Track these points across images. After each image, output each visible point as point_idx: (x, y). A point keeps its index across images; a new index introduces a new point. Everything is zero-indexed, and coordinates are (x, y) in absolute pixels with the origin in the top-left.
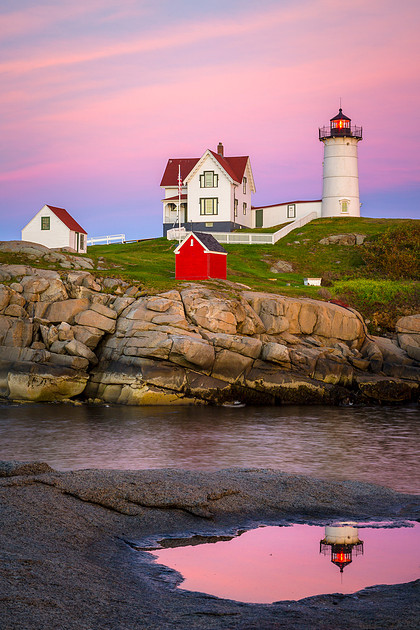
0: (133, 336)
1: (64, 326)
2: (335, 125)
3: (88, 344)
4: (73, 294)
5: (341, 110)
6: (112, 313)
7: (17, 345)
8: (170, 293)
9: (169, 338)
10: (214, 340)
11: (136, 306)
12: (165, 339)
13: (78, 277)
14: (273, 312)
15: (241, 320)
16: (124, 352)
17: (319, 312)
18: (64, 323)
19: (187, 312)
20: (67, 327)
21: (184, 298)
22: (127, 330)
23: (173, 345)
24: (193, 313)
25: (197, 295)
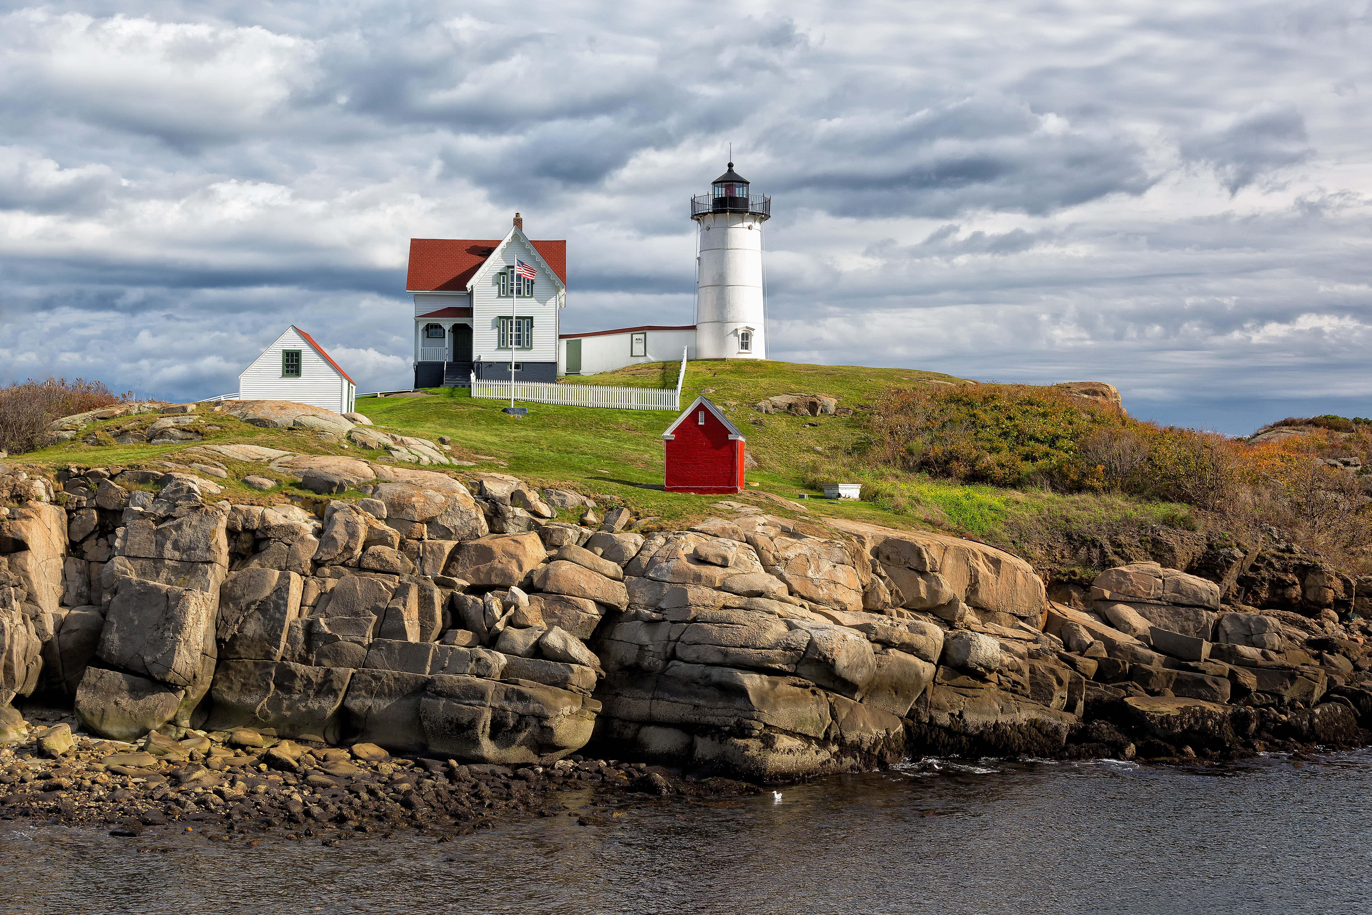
1: (517, 595)
2: (721, 192)
3: (576, 634)
4: (500, 524)
5: (730, 165)
6: (612, 567)
7: (413, 636)
8: (715, 524)
9: (791, 627)
10: (865, 629)
11: (662, 552)
12: (782, 628)
13: (506, 488)
14: (914, 563)
15: (866, 581)
16: (679, 654)
17: (972, 562)
18: (515, 589)
19: (768, 569)
20: (523, 597)
21: (750, 534)
22: (663, 605)
23: (811, 643)
24: (780, 569)
25: (771, 529)
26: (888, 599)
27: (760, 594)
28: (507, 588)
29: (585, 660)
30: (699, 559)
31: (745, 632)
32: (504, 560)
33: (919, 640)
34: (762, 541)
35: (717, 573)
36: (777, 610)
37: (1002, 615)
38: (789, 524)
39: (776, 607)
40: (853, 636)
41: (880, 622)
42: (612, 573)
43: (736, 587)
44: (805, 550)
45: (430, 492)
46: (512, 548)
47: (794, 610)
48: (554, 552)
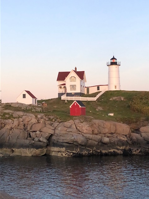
0: (61, 136)
1: (38, 132)
2: (112, 61)
3: (46, 138)
4: (39, 121)
5: (114, 56)
11: (60, 125)
13: (41, 116)
15: (93, 129)
16: (58, 141)
17: (116, 126)
22: (58, 134)
23: (74, 139)
24: (78, 128)
25: (79, 122)
26: (97, 132)
27: (71, 132)
29: (46, 142)
30: (64, 126)
31: (66, 137)
33: (95, 138)
41: (90, 136)
42: (53, 129)
44: (83, 125)
45: (29, 117)
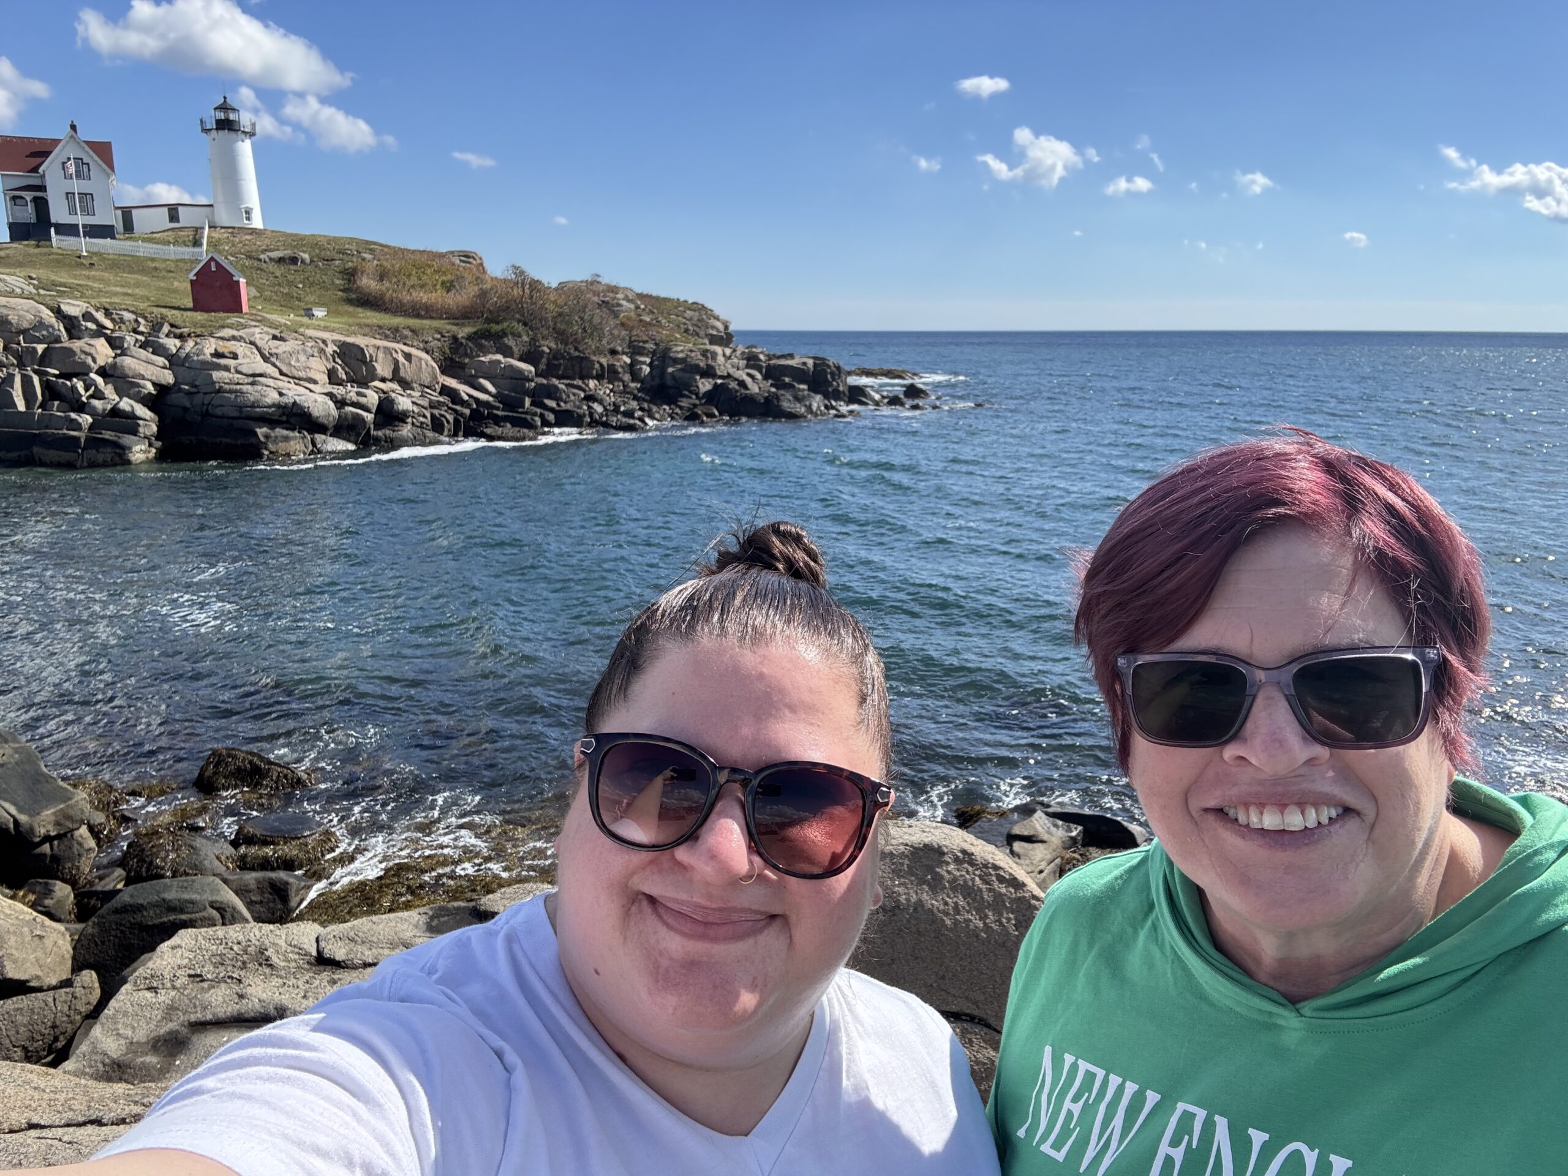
1: (95, 379)
2: (221, 115)
3: (145, 403)
5: (225, 98)
6: (161, 360)
7: (21, 406)
8: (227, 332)
9: (281, 394)
10: (330, 395)
11: (194, 350)
12: (276, 396)
13: (78, 309)
14: (360, 357)
15: (329, 367)
16: (210, 411)
17: (395, 355)
18: (92, 375)
19: (266, 359)
20: (99, 380)
21: (252, 339)
22: (197, 383)
23: (295, 403)
24: (273, 359)
25: (267, 338)
26: (344, 377)
27: (261, 375)
28: (87, 374)
29: (147, 418)
30: (217, 355)
31: (252, 398)
32: (83, 356)
33: (363, 400)
34: (259, 343)
35: (231, 363)
36: (272, 384)
37: (415, 385)
38: (277, 333)
39: (270, 382)
40: (322, 399)
41: (339, 391)
42: (161, 364)
43: (244, 371)
44: (288, 349)
45: (22, 313)
46: (87, 349)
47: (284, 384)
48: (119, 352)
